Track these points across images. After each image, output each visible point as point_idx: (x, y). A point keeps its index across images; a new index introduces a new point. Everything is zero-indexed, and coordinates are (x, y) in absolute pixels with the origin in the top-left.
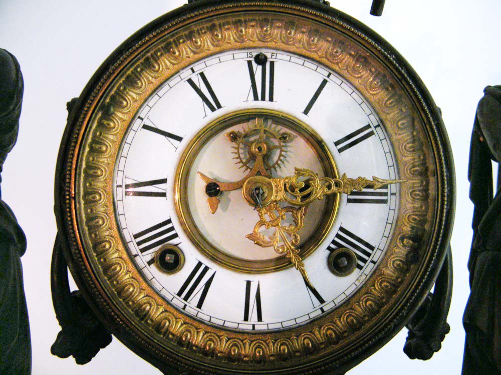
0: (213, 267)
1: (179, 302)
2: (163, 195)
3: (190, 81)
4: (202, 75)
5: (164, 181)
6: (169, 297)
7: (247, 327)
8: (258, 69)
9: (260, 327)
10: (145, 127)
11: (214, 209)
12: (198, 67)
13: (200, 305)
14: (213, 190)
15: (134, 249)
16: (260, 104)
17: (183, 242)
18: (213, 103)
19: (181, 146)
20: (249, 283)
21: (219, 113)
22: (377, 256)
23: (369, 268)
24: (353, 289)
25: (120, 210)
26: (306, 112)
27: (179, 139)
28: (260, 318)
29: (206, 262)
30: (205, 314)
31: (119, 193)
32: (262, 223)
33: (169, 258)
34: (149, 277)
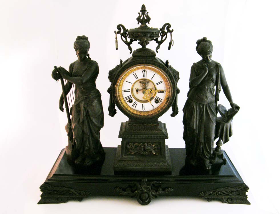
0: (137, 102)
1: (132, 107)
2: (129, 92)
3: (133, 74)
4: (135, 73)
5: (130, 90)
6: (130, 106)
7: (142, 111)
8: (144, 72)
9: (144, 111)
10: (127, 81)
11: (137, 93)
12: (135, 72)
13: (135, 108)
14: (137, 91)
15: (125, 99)
16: (144, 78)
17: (133, 98)
18: (137, 78)
19: (132, 84)
20: (143, 105)
21: (138, 79)
22: (162, 101)
23: (161, 102)
24: (158, 105)
25: (123, 94)
26: (152, 79)
27: (132, 83)
28: (144, 109)
29: (136, 101)
30: (136, 109)
31: (123, 91)
32: (145, 96)
33: (130, 101)
34: (127, 103)
